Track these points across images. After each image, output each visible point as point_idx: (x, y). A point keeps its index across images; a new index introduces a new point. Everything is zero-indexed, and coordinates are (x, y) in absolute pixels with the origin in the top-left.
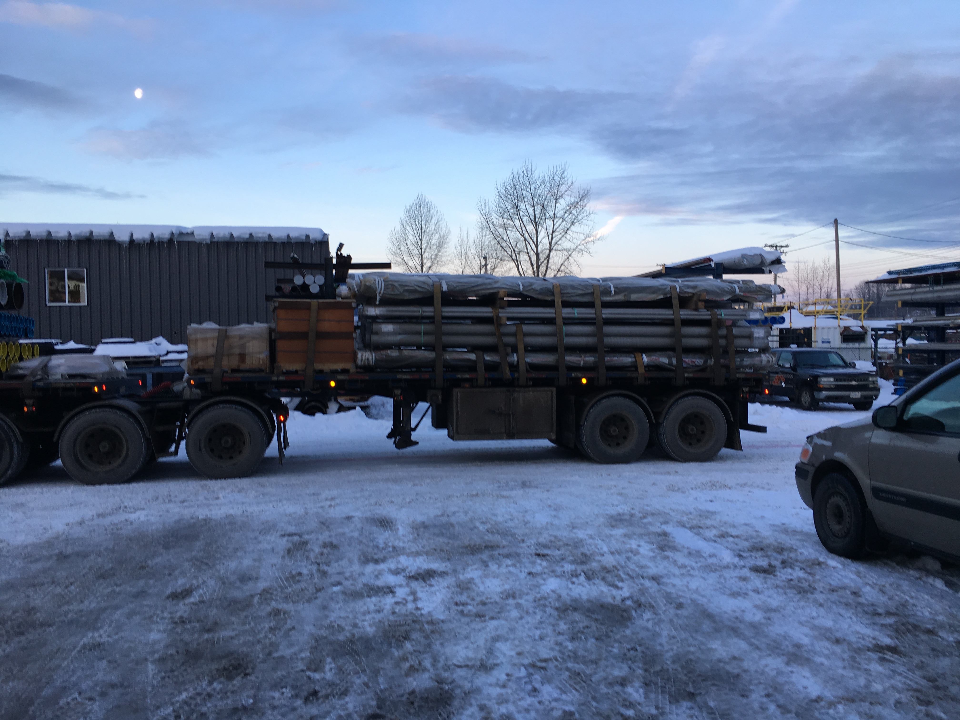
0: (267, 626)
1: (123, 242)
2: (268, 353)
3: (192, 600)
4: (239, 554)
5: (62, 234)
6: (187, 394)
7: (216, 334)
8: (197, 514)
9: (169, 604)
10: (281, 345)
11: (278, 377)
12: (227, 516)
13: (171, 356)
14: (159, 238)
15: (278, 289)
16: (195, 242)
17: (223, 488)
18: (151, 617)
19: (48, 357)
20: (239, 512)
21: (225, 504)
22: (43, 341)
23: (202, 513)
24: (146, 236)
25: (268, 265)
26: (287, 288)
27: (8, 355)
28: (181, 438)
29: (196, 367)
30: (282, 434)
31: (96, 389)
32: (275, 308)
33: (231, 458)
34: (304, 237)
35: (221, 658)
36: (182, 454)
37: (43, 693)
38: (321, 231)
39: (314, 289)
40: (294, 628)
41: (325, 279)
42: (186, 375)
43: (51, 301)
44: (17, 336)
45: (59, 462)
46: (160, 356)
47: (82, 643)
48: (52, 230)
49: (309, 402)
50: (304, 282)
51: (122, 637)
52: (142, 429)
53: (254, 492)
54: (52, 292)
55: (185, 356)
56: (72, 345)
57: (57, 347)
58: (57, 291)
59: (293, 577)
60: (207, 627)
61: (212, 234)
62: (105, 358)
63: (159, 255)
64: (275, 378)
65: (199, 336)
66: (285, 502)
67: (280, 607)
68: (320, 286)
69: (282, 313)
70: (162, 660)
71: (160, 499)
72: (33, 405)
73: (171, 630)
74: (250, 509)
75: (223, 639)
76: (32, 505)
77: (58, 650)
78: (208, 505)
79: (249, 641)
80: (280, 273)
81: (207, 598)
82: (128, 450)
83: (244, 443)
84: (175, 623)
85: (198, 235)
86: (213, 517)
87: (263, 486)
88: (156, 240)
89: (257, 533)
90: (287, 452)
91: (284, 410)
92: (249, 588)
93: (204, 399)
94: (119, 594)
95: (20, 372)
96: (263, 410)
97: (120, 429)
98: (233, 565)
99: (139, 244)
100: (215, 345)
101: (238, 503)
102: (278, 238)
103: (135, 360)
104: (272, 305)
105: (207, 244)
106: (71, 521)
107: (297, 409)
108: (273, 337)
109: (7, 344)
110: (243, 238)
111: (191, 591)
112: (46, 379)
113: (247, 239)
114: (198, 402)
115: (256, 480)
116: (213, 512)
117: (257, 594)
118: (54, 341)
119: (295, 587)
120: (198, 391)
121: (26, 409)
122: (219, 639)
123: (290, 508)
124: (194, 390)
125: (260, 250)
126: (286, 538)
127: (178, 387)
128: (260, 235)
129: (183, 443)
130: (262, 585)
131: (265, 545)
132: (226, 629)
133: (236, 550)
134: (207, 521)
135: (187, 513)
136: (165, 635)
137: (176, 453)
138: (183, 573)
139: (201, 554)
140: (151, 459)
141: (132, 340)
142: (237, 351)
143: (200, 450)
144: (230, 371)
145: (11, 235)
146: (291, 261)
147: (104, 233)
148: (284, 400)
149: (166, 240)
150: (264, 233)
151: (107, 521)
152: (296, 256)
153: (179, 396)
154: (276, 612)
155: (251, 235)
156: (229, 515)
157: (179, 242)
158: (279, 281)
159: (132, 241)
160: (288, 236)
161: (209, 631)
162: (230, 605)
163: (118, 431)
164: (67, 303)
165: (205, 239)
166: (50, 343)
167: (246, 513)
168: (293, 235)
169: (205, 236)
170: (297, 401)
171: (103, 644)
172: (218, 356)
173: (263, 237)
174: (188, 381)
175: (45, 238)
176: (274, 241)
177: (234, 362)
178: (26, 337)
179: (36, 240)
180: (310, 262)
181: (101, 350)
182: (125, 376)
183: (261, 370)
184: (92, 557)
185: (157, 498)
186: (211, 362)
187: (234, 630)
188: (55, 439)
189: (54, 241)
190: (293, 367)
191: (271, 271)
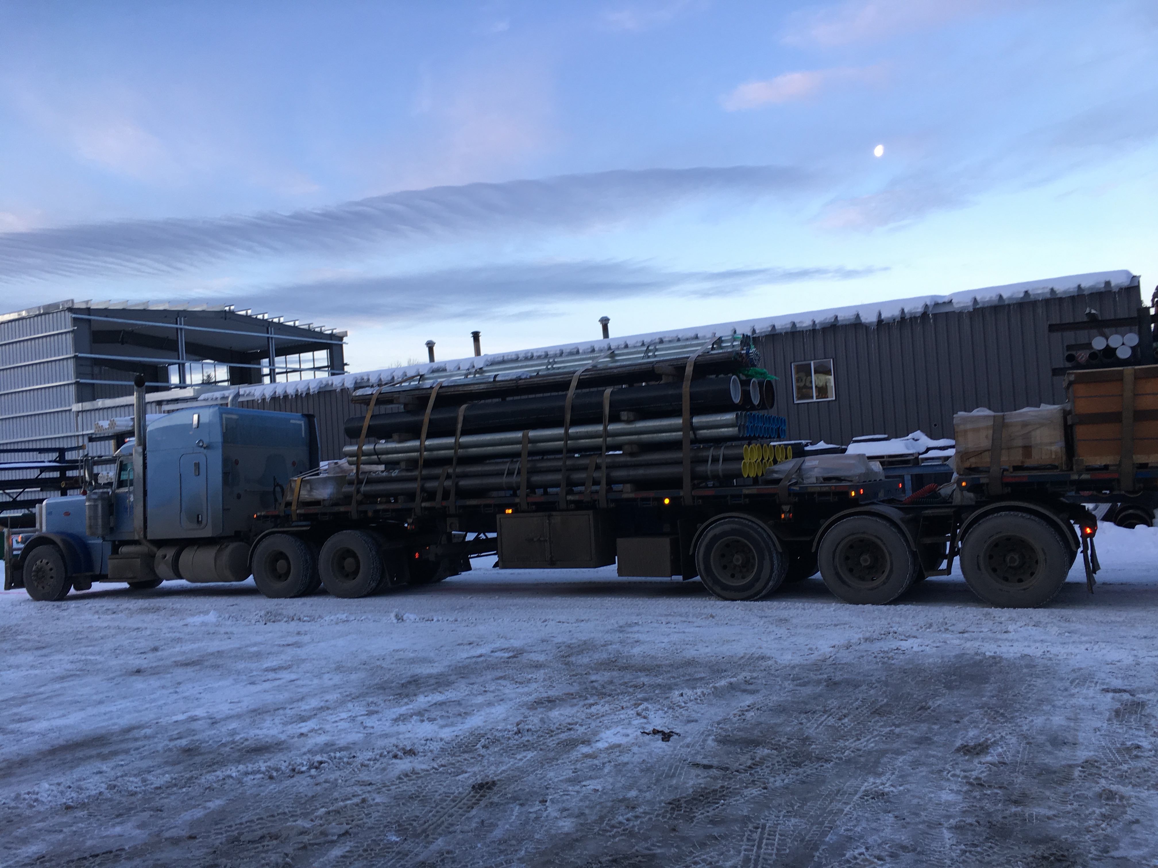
0: (1098, 811)
1: (871, 323)
2: (1062, 444)
3: (989, 758)
4: (1046, 708)
5: (807, 323)
6: (957, 499)
7: (990, 423)
8: (983, 650)
9: (961, 758)
10: (1081, 432)
11: (1080, 475)
12: (1024, 657)
13: (931, 454)
14: (911, 313)
15: (1070, 358)
16: (954, 312)
17: (1011, 619)
18: (940, 771)
19: (802, 459)
20: (1039, 653)
21: (1017, 640)
22: (793, 442)
23: (989, 649)
24: (896, 313)
25: (1052, 328)
26: (1083, 356)
27: (763, 459)
28: (954, 552)
29: (967, 465)
30: (1089, 552)
31: (853, 494)
32: (1070, 384)
33: (1020, 581)
34: (1103, 285)
35: (1037, 842)
36: (957, 573)
37: (827, 839)
38: (1127, 272)
39: (1124, 353)
40: (1137, 822)
41: (1140, 339)
42: (955, 476)
43: (799, 399)
44: (770, 437)
45: (818, 575)
46: (920, 454)
47: (863, 788)
48: (796, 321)
49: (1123, 509)
50: (1107, 345)
51: (908, 791)
52: (907, 541)
53: (1056, 628)
54: (799, 389)
55: (951, 452)
56: (822, 445)
57: (808, 448)
58: (805, 387)
59: (1128, 750)
60: (1013, 798)
61: (975, 299)
62: (861, 456)
63: (912, 333)
64: (1075, 477)
65: (969, 426)
66: (1103, 645)
67: (1114, 788)
68: (1133, 348)
69: (1081, 389)
70: (958, 828)
71: (935, 626)
72: (789, 512)
73: (966, 792)
74: (1054, 650)
75: (1036, 818)
76: (794, 621)
77: (839, 791)
78: (996, 640)
79: (1074, 827)
80: (1070, 337)
81: (1009, 758)
82: (892, 564)
83: (1037, 562)
84: (971, 784)
85: (957, 303)
86: (1005, 656)
87: (1067, 620)
88: (908, 316)
89: (1068, 684)
90: (1099, 577)
91: (1089, 520)
92: (1064, 756)
93: (979, 505)
94: (899, 736)
95: (776, 476)
96: (1062, 520)
97: (882, 541)
98: (1039, 721)
99: (889, 323)
100: (990, 437)
101: (1035, 641)
102: (1065, 292)
103: (891, 459)
104: (1064, 381)
105: (969, 312)
106: (836, 643)
107: (1106, 518)
108: (1069, 422)
109: (762, 446)
110: (1016, 299)
111: (987, 747)
112: (801, 483)
113: (1022, 298)
114: (972, 508)
115: (1057, 612)
116: (1004, 649)
117: (1078, 766)
118: (804, 442)
119: (1132, 763)
120: (971, 495)
121: (783, 516)
122: (1031, 815)
123: (1113, 654)
124: (965, 493)
125: (1040, 310)
126: (1110, 695)
127: (945, 490)
128: (1039, 292)
129: (957, 560)
130: (1082, 755)
131: (1080, 701)
132: (1039, 805)
133: (1040, 702)
134: (996, 660)
135: (970, 646)
136: (960, 798)
137: (948, 571)
138: (974, 722)
139: (994, 701)
140: (919, 576)
141: (886, 436)
142: (1019, 442)
143: (979, 568)
144: (1011, 470)
145: (757, 331)
146: (1085, 319)
147: (849, 316)
148: (1089, 506)
149: (918, 315)
150: (1043, 288)
151: (876, 647)
152: (1093, 311)
153: (947, 501)
154: (1110, 795)
155: (1026, 292)
156: (1026, 655)
157: (934, 315)
158: (1069, 348)
159: (880, 321)
160: (1079, 286)
161: (1016, 802)
162: (1040, 774)
163: (879, 542)
164: (815, 400)
165: (967, 307)
166: (800, 443)
167: (1048, 655)
168: (1085, 284)
169: (967, 302)
170: (1104, 508)
171: (887, 794)
172: (995, 449)
173: (1043, 293)
174: (959, 482)
175: (789, 330)
176: (1059, 296)
177: (1017, 457)
178: (779, 438)
179: (781, 334)
180: (1113, 317)
181: (853, 449)
182: (883, 478)
183: (1054, 467)
184: (864, 687)
185: (931, 625)
186: (986, 459)
187: (1050, 808)
188: (813, 550)
189: (799, 331)
190: (1099, 461)
191: (1056, 336)
